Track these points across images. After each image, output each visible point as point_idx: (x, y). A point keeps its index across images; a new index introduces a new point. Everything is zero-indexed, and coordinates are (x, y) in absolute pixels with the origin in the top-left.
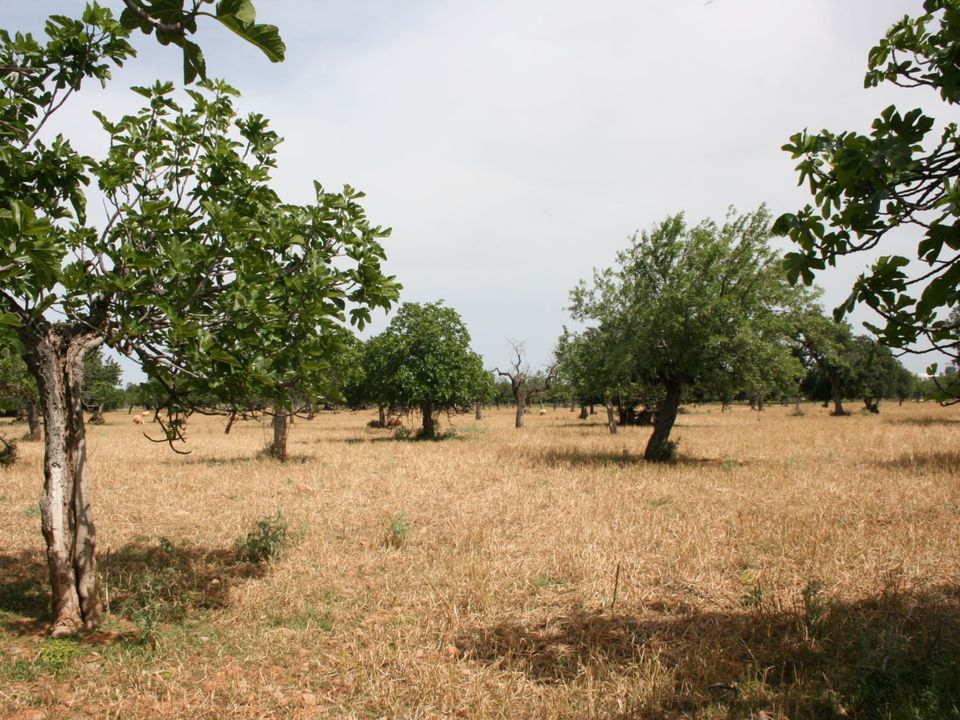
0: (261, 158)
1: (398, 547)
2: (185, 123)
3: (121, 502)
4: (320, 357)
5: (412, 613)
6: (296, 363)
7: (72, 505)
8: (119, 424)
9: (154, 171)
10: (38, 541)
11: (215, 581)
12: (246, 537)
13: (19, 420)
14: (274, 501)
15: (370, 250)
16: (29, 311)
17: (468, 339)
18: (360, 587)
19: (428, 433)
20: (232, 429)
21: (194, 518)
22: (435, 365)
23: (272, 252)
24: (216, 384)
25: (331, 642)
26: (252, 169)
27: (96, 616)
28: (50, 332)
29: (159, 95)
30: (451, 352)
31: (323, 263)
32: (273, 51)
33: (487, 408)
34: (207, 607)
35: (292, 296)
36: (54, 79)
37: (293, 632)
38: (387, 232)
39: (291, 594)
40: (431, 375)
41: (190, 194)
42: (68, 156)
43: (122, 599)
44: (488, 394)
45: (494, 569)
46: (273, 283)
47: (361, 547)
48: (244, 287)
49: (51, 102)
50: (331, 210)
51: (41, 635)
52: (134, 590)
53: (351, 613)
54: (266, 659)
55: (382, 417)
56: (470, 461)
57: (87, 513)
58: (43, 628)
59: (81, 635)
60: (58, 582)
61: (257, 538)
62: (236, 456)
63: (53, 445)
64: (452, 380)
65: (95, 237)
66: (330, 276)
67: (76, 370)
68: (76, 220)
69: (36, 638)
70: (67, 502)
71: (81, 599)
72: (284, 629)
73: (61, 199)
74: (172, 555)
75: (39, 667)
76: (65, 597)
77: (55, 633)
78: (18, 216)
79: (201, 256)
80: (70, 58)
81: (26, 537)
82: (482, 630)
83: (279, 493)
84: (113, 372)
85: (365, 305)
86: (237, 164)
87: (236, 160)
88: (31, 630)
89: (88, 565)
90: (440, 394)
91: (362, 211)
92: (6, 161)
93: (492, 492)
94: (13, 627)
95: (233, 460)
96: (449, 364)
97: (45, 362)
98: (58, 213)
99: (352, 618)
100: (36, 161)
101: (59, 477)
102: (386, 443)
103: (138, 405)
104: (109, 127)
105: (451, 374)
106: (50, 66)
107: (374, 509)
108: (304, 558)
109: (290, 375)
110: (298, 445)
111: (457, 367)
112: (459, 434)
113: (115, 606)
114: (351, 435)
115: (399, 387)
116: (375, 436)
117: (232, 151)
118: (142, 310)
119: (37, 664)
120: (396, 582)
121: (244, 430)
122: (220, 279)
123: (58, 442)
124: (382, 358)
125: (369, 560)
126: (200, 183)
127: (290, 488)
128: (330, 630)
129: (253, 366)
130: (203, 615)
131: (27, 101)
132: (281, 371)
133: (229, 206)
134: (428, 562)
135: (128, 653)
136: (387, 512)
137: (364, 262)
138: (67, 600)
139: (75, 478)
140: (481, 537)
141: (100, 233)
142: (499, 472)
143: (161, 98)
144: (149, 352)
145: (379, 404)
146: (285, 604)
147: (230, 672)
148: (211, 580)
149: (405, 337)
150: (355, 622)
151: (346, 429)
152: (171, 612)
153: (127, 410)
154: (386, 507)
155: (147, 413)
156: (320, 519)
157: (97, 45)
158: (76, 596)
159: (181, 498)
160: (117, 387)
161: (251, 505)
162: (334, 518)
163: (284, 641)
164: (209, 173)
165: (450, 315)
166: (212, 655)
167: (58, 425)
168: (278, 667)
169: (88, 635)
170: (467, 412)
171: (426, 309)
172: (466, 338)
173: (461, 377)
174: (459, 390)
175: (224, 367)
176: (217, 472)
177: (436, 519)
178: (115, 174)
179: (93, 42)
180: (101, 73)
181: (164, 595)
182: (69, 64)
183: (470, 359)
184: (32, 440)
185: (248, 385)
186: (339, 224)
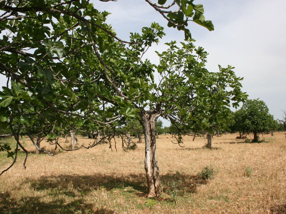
0: (202, 60)
1: (248, 177)
2: (180, 52)
3: (164, 161)
4: (223, 118)
5: (254, 198)
6: (215, 120)
7: (153, 161)
8: (162, 138)
9: (172, 67)
10: (143, 171)
11: (192, 185)
12: (201, 172)
13: (136, 137)
14: (209, 161)
15: (237, 84)
16: (140, 108)
17: (268, 110)
18: (237, 189)
19: (256, 140)
20: (195, 139)
21: (185, 166)
22: (257, 119)
23: (207, 87)
24: (192, 127)
25: (228, 205)
26: (200, 63)
27: (159, 193)
28: (146, 113)
29: (172, 45)
30: (262, 114)
31: (223, 90)
32: (211, 28)
33: (275, 132)
34: (190, 192)
35: (214, 100)
36: (144, 44)
37: (216, 201)
38: (242, 79)
39: (215, 190)
40: (256, 122)
41: (182, 72)
42: (149, 64)
43: (166, 189)
44: (276, 128)
45: (282, 185)
46: (208, 97)
47: (236, 176)
48: (200, 98)
49: (144, 50)
50: (224, 73)
51: (145, 197)
52: (170, 186)
53: (234, 197)
54: (208, 209)
55: (240, 135)
56: (271, 149)
57: (157, 164)
58: (145, 195)
59: (155, 198)
60: (149, 183)
61: (204, 172)
62: (196, 148)
63: (147, 145)
64: (263, 123)
65: (156, 86)
66: (225, 93)
67: (153, 123)
68: (151, 82)
69: (143, 198)
70: (151, 160)
71: (155, 188)
72: (213, 200)
73: (147, 76)
74: (179, 177)
75: (145, 206)
76: (151, 187)
77: (148, 197)
78: (140, 82)
79: (187, 90)
80: (148, 38)
81: (140, 170)
82: (279, 206)
83: (210, 159)
84: (160, 124)
85: (236, 101)
86: (195, 62)
87: (195, 61)
88: (142, 195)
89: (157, 178)
90: (259, 128)
91: (234, 73)
92: (133, 68)
93: (279, 160)
94: (137, 194)
95: (195, 149)
96: (262, 118)
97: (145, 122)
98: (147, 80)
99: (235, 198)
100: (141, 67)
101: (149, 153)
102: (242, 144)
103: (167, 133)
104: (160, 55)
105: (263, 122)
106: (143, 41)
107: (240, 164)
108: (219, 179)
109: (214, 124)
110: (215, 144)
111: (264, 119)
112: (266, 140)
113: (164, 190)
114: (231, 141)
115: (246, 126)
116: (239, 141)
117: (194, 58)
118: (171, 106)
119: (144, 205)
120: (248, 188)
121: (198, 140)
122: (192, 96)
123: (149, 144)
124: (240, 117)
125: (239, 180)
126: (185, 69)
127: (213, 157)
128: (228, 202)
129: (203, 121)
130: (189, 194)
131: (138, 51)
132: (211, 123)
133: (194, 75)
134: (259, 182)
135: (168, 204)
136: (244, 165)
137: (235, 88)
138: (152, 188)
139: (153, 154)
140: (276, 174)
141: (158, 85)
142: (281, 153)
143: (173, 46)
144: (173, 118)
145: (239, 131)
146: (213, 193)
147: (198, 212)
148: (191, 184)
149: (247, 110)
150: (236, 200)
151: (229, 139)
152: (180, 193)
153: (164, 134)
154: (244, 164)
155: (170, 135)
156: (223, 167)
157: (155, 34)
158: (154, 187)
159: (181, 160)
160: (162, 128)
161: (202, 162)
162: (227, 167)
163: (214, 204)
164: (187, 66)
165: (262, 103)
166: (192, 206)
167: (148, 139)
168: (212, 212)
169: (157, 198)
170: (268, 133)
171: (254, 101)
172: (267, 110)
173: (266, 122)
174: (266, 126)
175: (194, 122)
176: (191, 152)
177: (260, 168)
178: (162, 68)
179: (154, 33)
180: (156, 41)
181: (178, 188)
182: (148, 40)
183: (269, 116)
184: (139, 143)
185: (201, 127)
186: (227, 77)
